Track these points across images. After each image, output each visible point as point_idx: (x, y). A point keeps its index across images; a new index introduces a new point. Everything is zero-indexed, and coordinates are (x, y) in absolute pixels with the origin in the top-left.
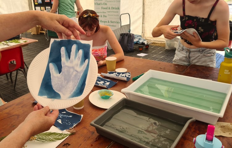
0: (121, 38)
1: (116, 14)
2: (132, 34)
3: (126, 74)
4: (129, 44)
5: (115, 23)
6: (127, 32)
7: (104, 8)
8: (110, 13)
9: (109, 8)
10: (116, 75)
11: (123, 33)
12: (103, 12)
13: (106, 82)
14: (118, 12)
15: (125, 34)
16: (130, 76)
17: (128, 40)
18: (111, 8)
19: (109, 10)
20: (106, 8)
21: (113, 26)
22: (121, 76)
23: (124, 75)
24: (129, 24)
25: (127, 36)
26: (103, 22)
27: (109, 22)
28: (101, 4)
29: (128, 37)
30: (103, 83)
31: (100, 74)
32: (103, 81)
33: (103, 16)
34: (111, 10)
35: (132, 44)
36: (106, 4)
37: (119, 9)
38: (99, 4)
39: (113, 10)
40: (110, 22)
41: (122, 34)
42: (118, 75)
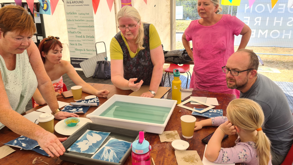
0: (98, 66)
1: (91, 42)
2: (108, 62)
3: (94, 99)
4: (106, 72)
5: (91, 51)
6: (104, 60)
7: (79, 37)
8: (85, 42)
9: (84, 37)
10: (85, 102)
11: (99, 60)
12: (78, 41)
13: (78, 108)
14: (93, 40)
15: (101, 62)
16: (98, 100)
17: (105, 68)
18: (86, 37)
19: (84, 39)
20: (81, 37)
21: (89, 54)
22: (90, 102)
23: (92, 101)
24: (105, 51)
25: (103, 63)
26: (78, 50)
27: (84, 50)
28: (75, 33)
29: (105, 65)
30: (76, 110)
31: (69, 104)
32: (74, 108)
33: (78, 45)
34: (86, 39)
35: (109, 71)
36: (80, 33)
37: (93, 37)
38: (73, 33)
39: (88, 39)
40: (86, 50)
41: (99, 62)
42: (86, 102)
